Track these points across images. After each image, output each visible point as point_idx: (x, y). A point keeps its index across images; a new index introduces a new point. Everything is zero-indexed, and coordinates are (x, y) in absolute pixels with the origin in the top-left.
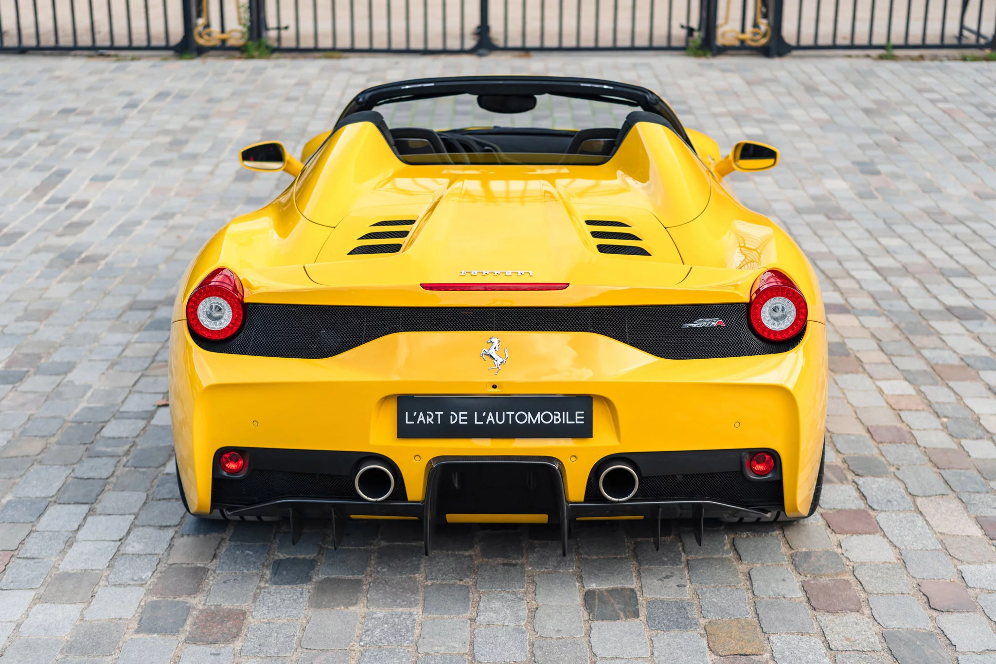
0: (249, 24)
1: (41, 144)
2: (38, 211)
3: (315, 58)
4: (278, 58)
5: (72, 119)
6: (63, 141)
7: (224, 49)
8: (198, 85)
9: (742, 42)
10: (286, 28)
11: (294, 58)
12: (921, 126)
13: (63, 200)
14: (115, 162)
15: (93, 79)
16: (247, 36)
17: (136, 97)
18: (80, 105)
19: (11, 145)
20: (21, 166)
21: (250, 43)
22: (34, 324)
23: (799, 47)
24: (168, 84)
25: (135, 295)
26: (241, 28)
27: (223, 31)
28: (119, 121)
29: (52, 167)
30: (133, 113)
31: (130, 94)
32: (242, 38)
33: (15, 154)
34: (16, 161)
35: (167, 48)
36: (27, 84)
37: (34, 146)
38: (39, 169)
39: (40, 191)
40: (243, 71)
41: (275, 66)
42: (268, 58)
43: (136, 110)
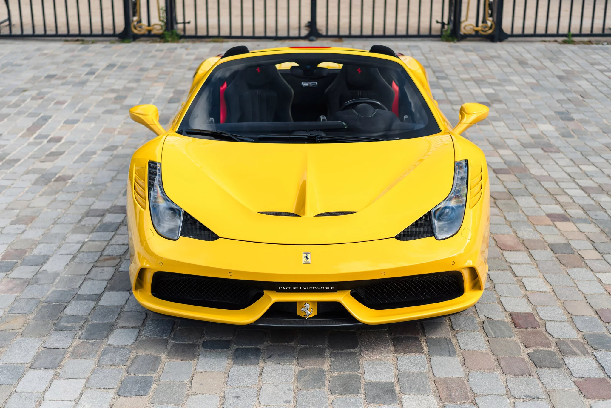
0: (165, 20)
1: (33, 98)
2: (29, 144)
3: (207, 42)
4: (183, 42)
5: (53, 81)
6: (47, 96)
7: (150, 36)
8: (133, 60)
9: (477, 32)
10: (189, 23)
11: (194, 42)
12: (596, 87)
13: (46, 137)
14: (80, 111)
15: (68, 55)
16: (164, 28)
17: (94, 67)
18: (59, 73)
19: (14, 99)
20: (19, 113)
21: (166, 33)
22: (23, 227)
23: (512, 35)
24: (114, 59)
25: (90, 206)
26: (160, 23)
27: (149, 25)
28: (83, 83)
29: (40, 114)
30: (92, 78)
31: (91, 65)
32: (161, 29)
33: (16, 105)
34: (16, 110)
35: (114, 35)
36: (26, 59)
37: (29, 100)
38: (31, 115)
39: (31, 130)
40: (162, 51)
41: (181, 48)
42: (178, 42)
43: (94, 76)
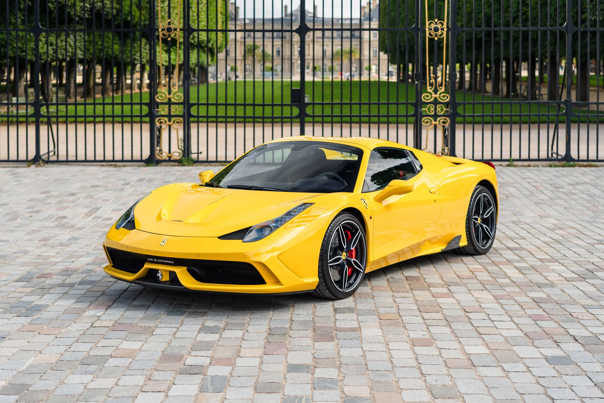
0: (183, 149)
1: (85, 198)
2: (88, 221)
3: (215, 166)
4: (197, 166)
5: (97, 189)
6: (95, 197)
7: (170, 161)
8: (158, 176)
10: (201, 153)
11: (205, 166)
15: (105, 174)
16: (182, 155)
17: (128, 181)
18: (101, 184)
19: (70, 199)
20: (77, 206)
21: (183, 159)
24: (143, 176)
26: (179, 151)
27: (170, 152)
28: (123, 190)
29: (92, 206)
30: (128, 187)
31: (125, 180)
32: (180, 156)
33: (73, 202)
34: (74, 204)
35: (141, 161)
37: (82, 199)
38: (85, 207)
39: (88, 215)
40: (179, 172)
41: (195, 169)
42: (192, 166)
43: (129, 186)
